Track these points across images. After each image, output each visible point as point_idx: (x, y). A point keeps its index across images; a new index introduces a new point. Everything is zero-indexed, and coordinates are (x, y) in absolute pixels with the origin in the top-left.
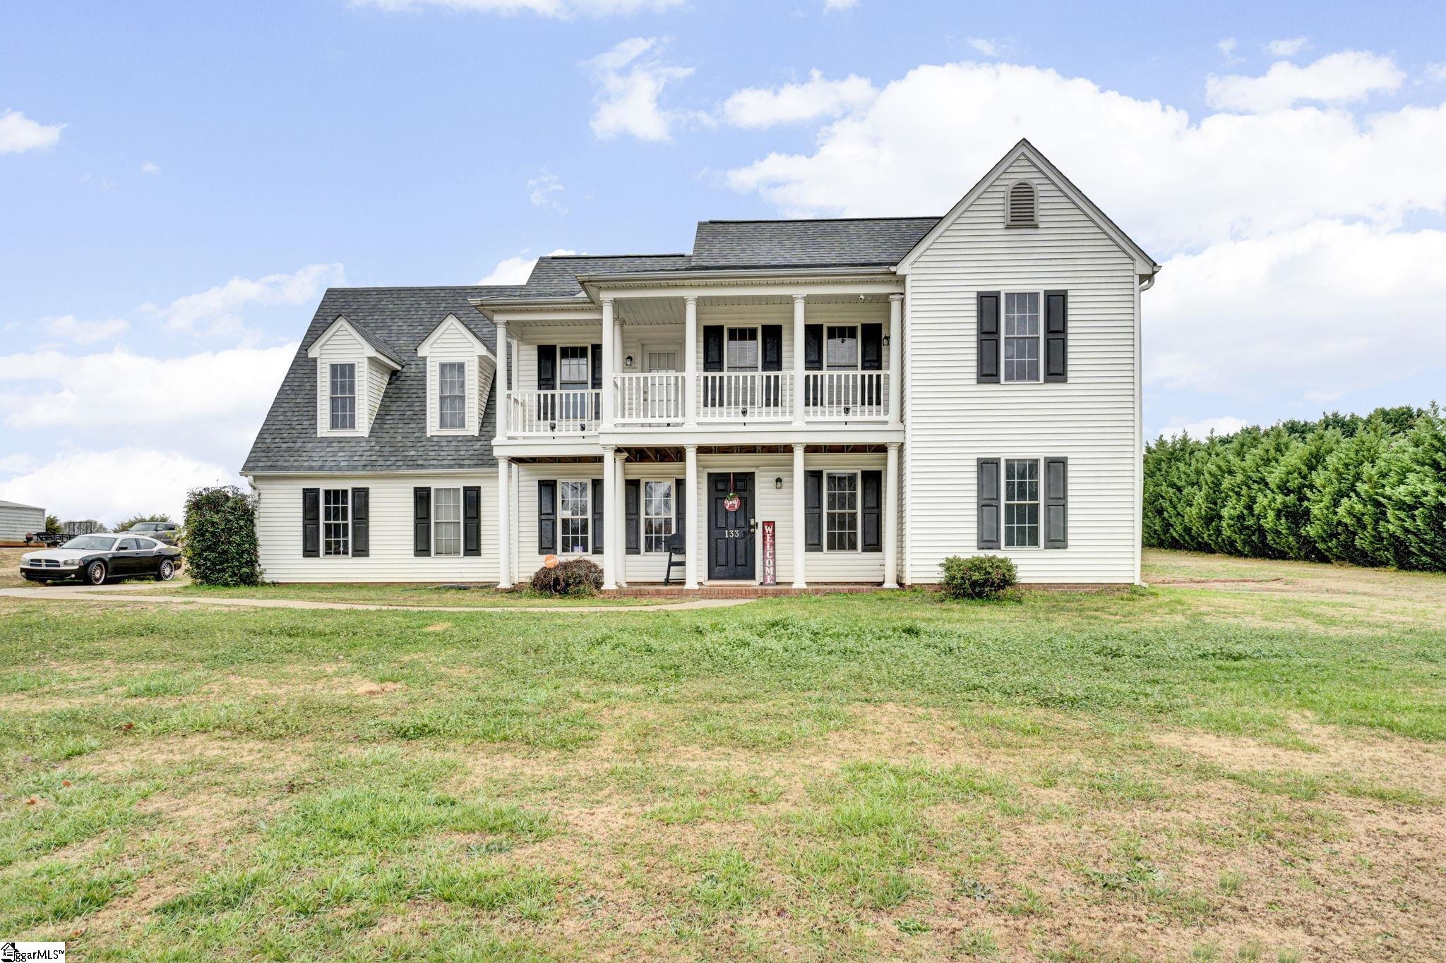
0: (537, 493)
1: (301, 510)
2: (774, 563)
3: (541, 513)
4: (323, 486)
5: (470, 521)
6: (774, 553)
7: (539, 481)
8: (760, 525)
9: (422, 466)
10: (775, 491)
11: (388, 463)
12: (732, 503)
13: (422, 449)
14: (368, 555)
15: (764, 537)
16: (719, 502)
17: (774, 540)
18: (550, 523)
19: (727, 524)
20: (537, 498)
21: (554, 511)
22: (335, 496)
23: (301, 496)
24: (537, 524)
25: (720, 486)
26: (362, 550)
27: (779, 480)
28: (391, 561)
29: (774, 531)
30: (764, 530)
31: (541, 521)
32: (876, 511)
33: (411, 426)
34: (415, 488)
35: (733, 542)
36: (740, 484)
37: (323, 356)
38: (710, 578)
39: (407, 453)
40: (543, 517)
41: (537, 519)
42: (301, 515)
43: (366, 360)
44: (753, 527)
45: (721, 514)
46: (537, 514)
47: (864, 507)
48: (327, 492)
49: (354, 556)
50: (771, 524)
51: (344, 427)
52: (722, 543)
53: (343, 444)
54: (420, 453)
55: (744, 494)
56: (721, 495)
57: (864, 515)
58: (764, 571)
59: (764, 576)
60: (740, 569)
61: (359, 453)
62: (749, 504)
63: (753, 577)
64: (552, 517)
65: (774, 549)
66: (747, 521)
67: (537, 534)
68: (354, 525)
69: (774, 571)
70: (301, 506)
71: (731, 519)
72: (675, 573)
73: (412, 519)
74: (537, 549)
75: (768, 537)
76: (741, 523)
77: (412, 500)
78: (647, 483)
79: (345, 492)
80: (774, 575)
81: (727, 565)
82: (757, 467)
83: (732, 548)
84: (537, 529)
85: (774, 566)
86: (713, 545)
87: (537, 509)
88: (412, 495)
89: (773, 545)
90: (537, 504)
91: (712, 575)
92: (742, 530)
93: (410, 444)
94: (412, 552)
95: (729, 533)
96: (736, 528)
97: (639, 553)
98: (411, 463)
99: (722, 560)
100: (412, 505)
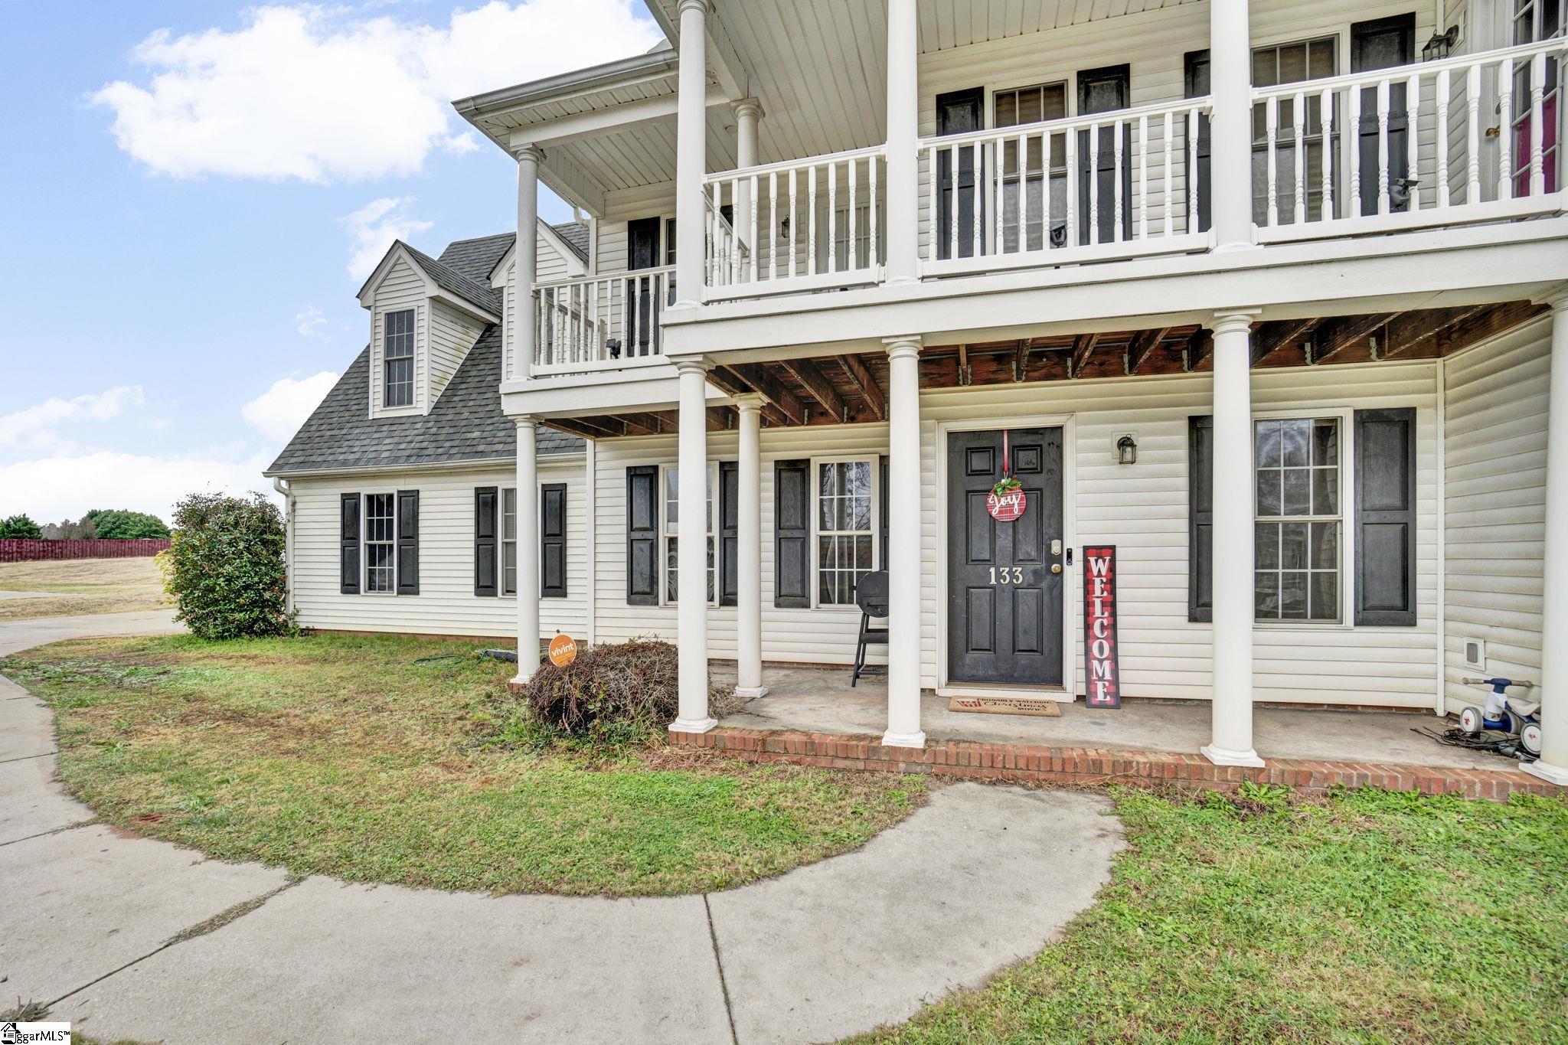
0: (624, 492)
1: (339, 525)
2: (1114, 649)
3: (631, 528)
4: (365, 489)
5: (551, 540)
6: (1114, 626)
7: (629, 469)
8: (1077, 555)
9: (482, 454)
10: (1117, 469)
11: (440, 451)
12: (1005, 502)
13: (490, 428)
14: (417, 593)
15: (1088, 584)
16: (975, 499)
17: (1113, 592)
18: (646, 546)
19: (993, 551)
20: (624, 501)
21: (653, 525)
22: (379, 504)
23: (339, 504)
24: (624, 548)
25: (979, 462)
26: (409, 586)
27: (1125, 443)
28: (445, 603)
29: (1112, 569)
30: (1087, 569)
31: (631, 543)
32: (1398, 516)
33: (486, 396)
34: (477, 489)
35: (1008, 595)
36: (1026, 458)
37: (378, 304)
38: (953, 677)
39: (469, 435)
40: (636, 535)
41: (624, 539)
42: (339, 532)
43: (427, 302)
44: (1058, 559)
45: (980, 530)
46: (624, 529)
47: (1363, 509)
48: (370, 498)
49: (400, 593)
50: (1108, 552)
51: (401, 403)
52: (981, 600)
53: (394, 428)
54: (485, 434)
55: (1036, 481)
56: (979, 483)
57: (1362, 526)
58: (1088, 670)
59: (1089, 682)
60: (1023, 659)
61: (409, 439)
62: (1048, 503)
63: (1056, 680)
64: (649, 535)
65: (1114, 615)
66: (1043, 545)
67: (624, 567)
68: (400, 547)
69: (1115, 671)
70: (339, 518)
71: (1004, 541)
72: (873, 655)
73: (472, 537)
74: (624, 595)
75: (1098, 586)
76: (1029, 548)
77: (473, 508)
78: (823, 466)
79: (390, 497)
80: (1115, 681)
81: (993, 648)
82: (1071, 412)
83: (1005, 610)
84: (624, 557)
85: (1114, 657)
86: (961, 601)
87: (624, 520)
88: (473, 500)
89: (1111, 605)
90: (624, 510)
91: (958, 671)
92: (1031, 567)
93: (477, 421)
94: (472, 589)
95: (999, 575)
96: (1015, 560)
97: (807, 606)
98: (468, 450)
99: (981, 636)
100: (473, 515)
